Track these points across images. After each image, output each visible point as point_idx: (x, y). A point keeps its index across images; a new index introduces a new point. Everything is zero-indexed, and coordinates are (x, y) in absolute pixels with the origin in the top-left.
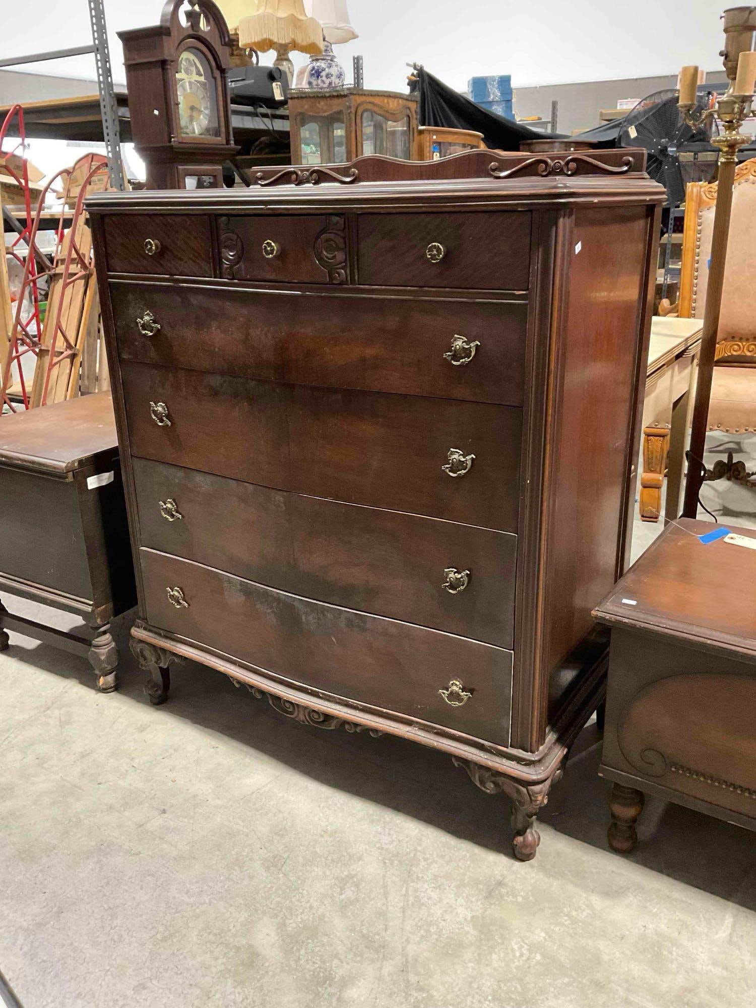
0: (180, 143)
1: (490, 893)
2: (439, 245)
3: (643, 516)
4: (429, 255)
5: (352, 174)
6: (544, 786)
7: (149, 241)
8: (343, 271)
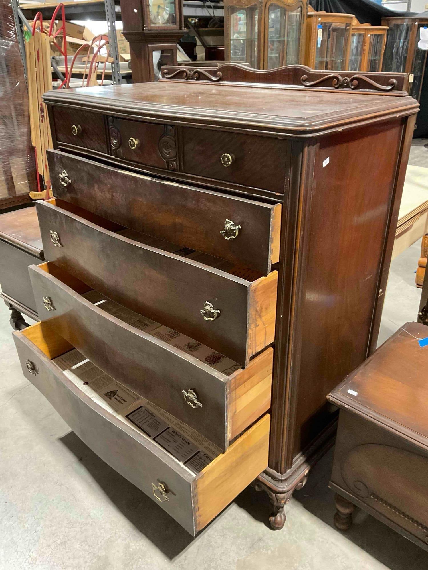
0: (149, 30)
1: (253, 545)
2: (229, 155)
3: (417, 284)
4: (223, 161)
5: (218, 75)
6: (287, 494)
7: (74, 127)
8: (175, 163)
